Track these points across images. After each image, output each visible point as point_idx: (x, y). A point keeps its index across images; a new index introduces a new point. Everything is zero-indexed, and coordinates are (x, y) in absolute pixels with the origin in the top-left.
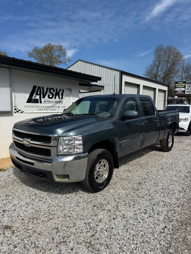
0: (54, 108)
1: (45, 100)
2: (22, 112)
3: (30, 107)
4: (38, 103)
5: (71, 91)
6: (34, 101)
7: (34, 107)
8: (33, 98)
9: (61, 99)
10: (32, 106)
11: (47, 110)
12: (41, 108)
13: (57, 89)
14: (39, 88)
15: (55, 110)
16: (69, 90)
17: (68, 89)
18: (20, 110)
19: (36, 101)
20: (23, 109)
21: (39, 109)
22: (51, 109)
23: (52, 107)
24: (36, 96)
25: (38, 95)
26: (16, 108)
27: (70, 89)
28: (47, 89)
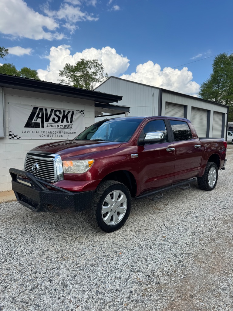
0: (61, 134)
1: (49, 124)
2: (18, 139)
3: (29, 132)
4: (40, 128)
5: (84, 113)
6: (34, 125)
7: (34, 132)
8: (33, 121)
9: (69, 123)
10: (32, 132)
11: (51, 136)
12: (44, 134)
13: (64, 111)
14: (41, 109)
15: (62, 136)
16: (80, 112)
17: (79, 110)
18: (15, 136)
19: (37, 125)
20: (19, 135)
21: (41, 135)
22: (56, 136)
23: (58, 133)
24: (37, 119)
25: (40, 118)
26: (11, 133)
27: (82, 111)
28: (52, 110)
